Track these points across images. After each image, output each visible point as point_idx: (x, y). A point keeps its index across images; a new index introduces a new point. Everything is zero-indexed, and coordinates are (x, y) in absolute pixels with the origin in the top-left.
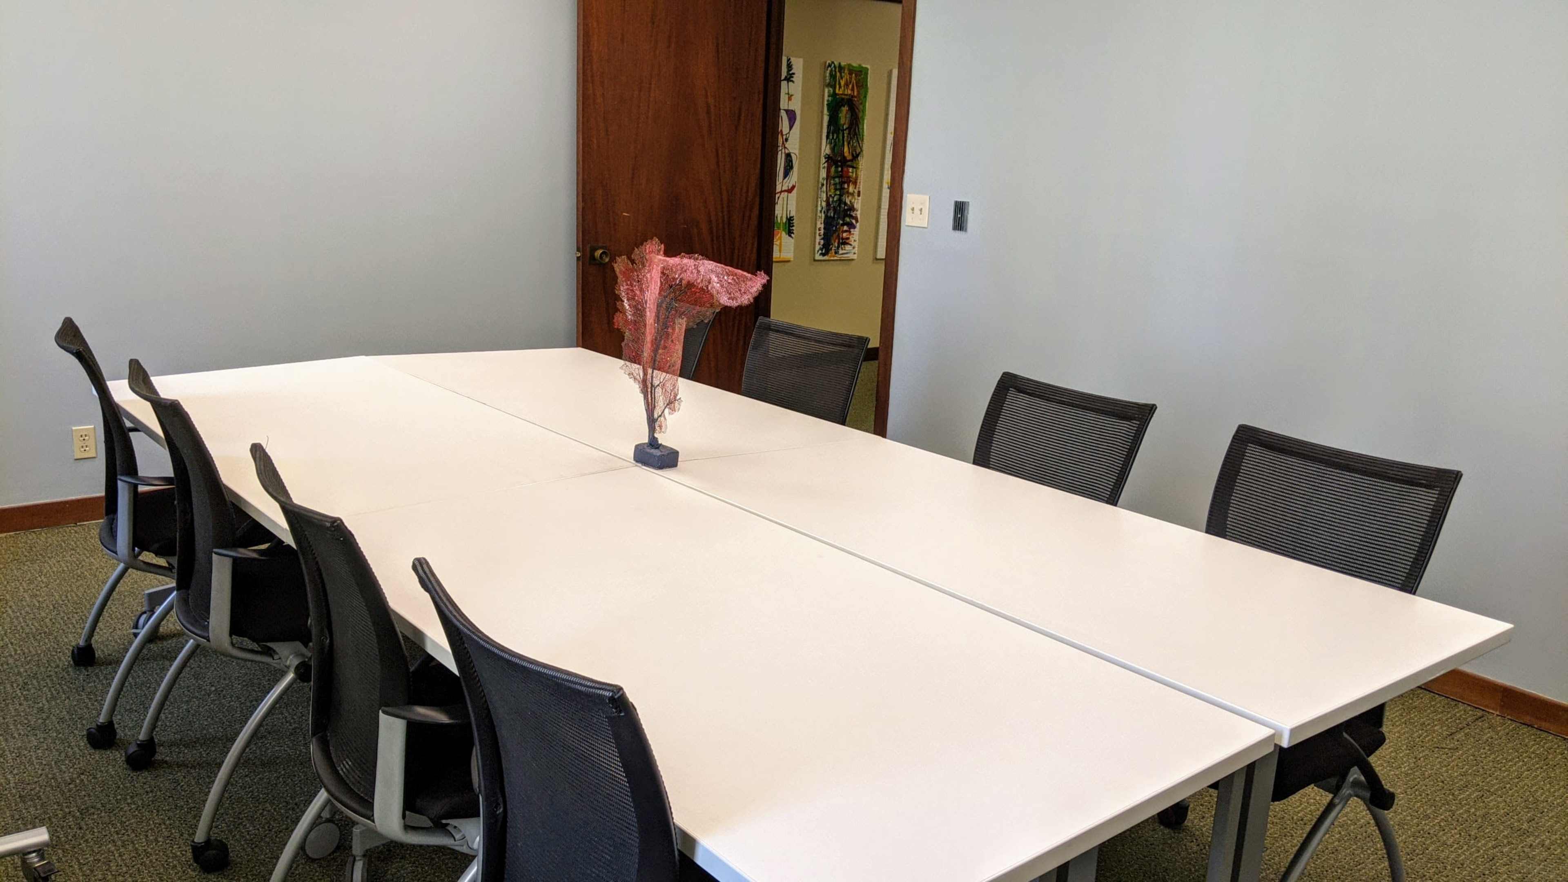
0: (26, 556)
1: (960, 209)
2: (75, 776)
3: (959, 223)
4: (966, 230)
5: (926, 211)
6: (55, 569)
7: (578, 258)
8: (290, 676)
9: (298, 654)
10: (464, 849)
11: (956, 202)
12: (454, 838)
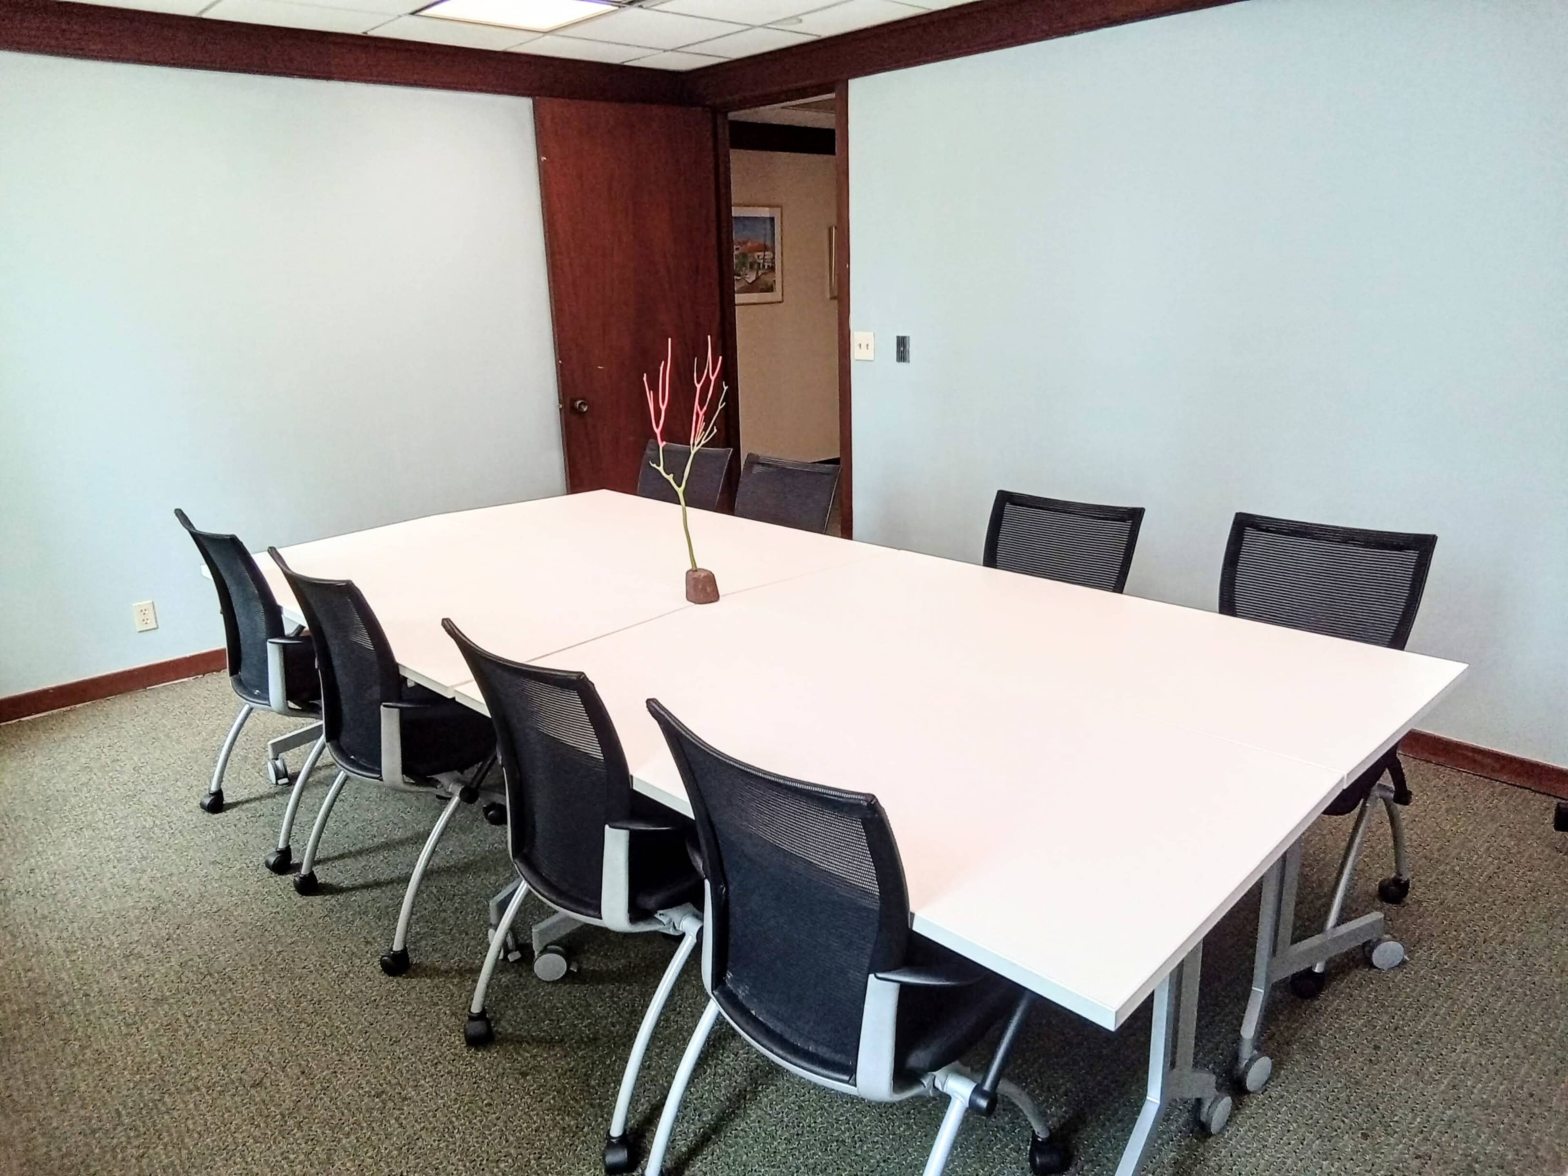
0: (104, 724)
1: (902, 342)
2: (172, 932)
3: (902, 354)
4: (909, 362)
5: (871, 347)
6: (131, 734)
7: (560, 409)
8: (456, 799)
9: (458, 781)
10: (671, 932)
11: (898, 337)
12: (663, 923)
